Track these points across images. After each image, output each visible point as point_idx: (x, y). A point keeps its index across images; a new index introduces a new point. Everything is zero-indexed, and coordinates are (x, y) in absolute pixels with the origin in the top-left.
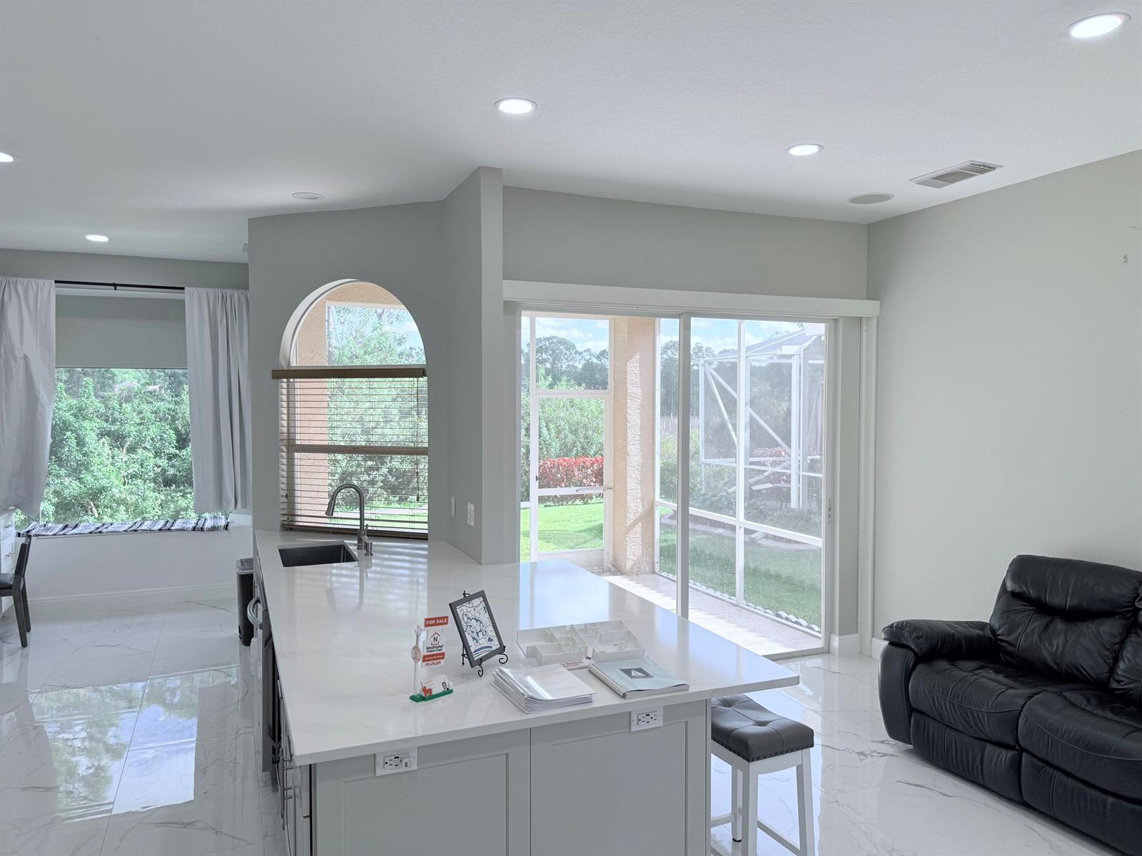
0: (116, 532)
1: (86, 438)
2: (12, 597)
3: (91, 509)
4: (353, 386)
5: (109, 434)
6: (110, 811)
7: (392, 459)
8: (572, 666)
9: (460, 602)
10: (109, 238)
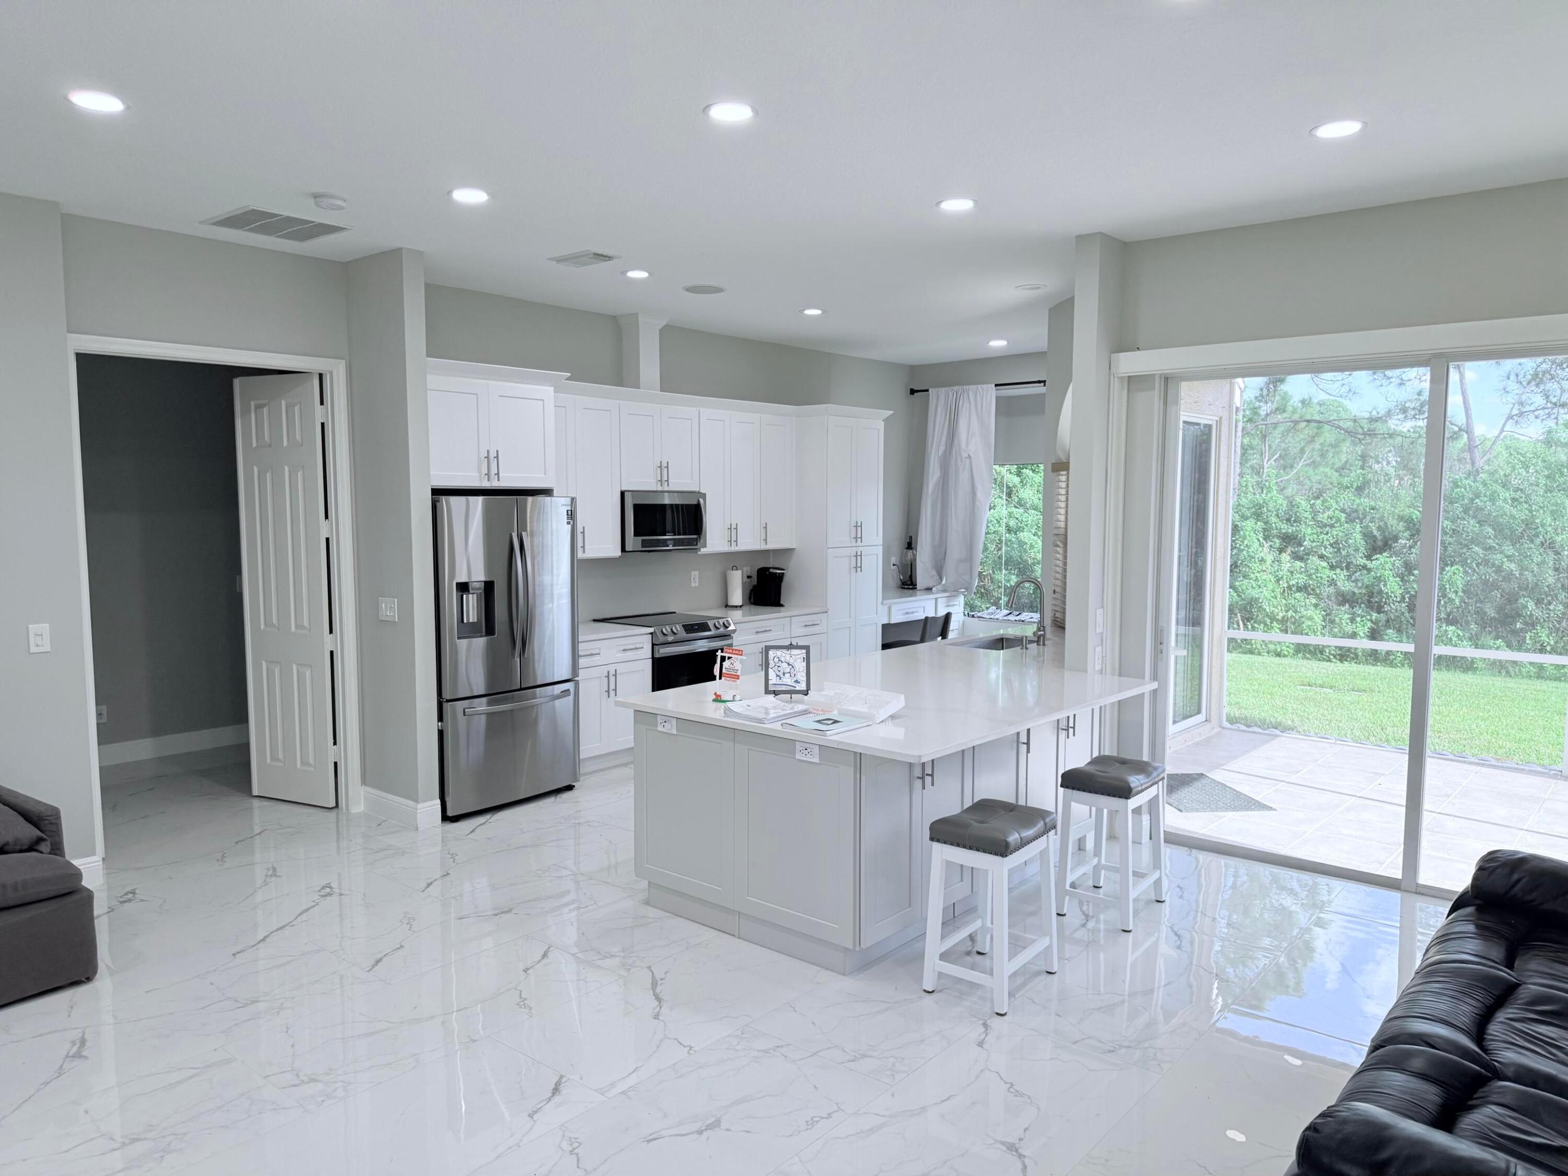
10: (1008, 342)
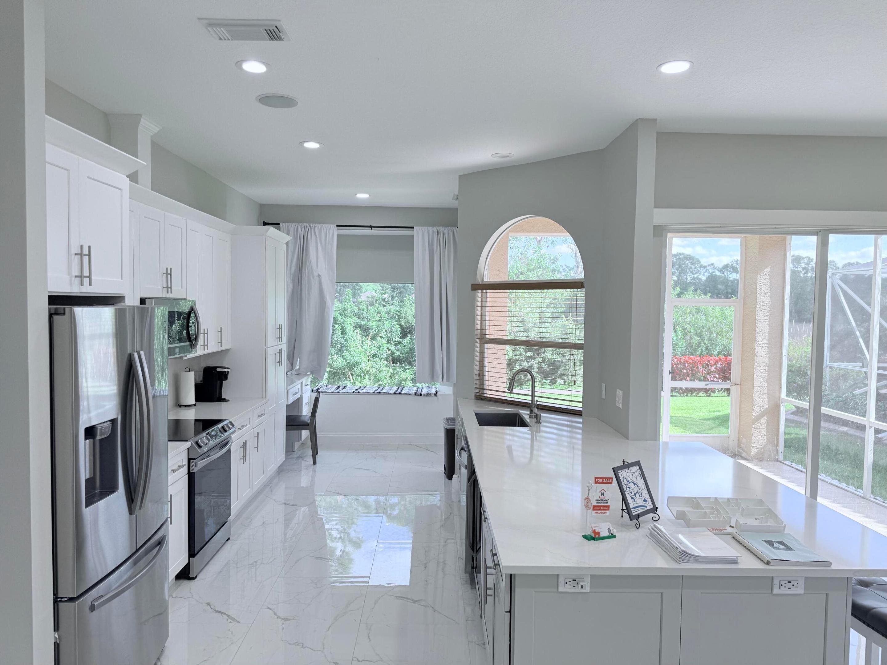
0: (368, 393)
1: (347, 329)
2: (308, 431)
3: (349, 376)
4: (519, 296)
5: (360, 327)
6: (368, 582)
7: (545, 351)
8: (718, 531)
9: (621, 468)
10: (370, 195)
